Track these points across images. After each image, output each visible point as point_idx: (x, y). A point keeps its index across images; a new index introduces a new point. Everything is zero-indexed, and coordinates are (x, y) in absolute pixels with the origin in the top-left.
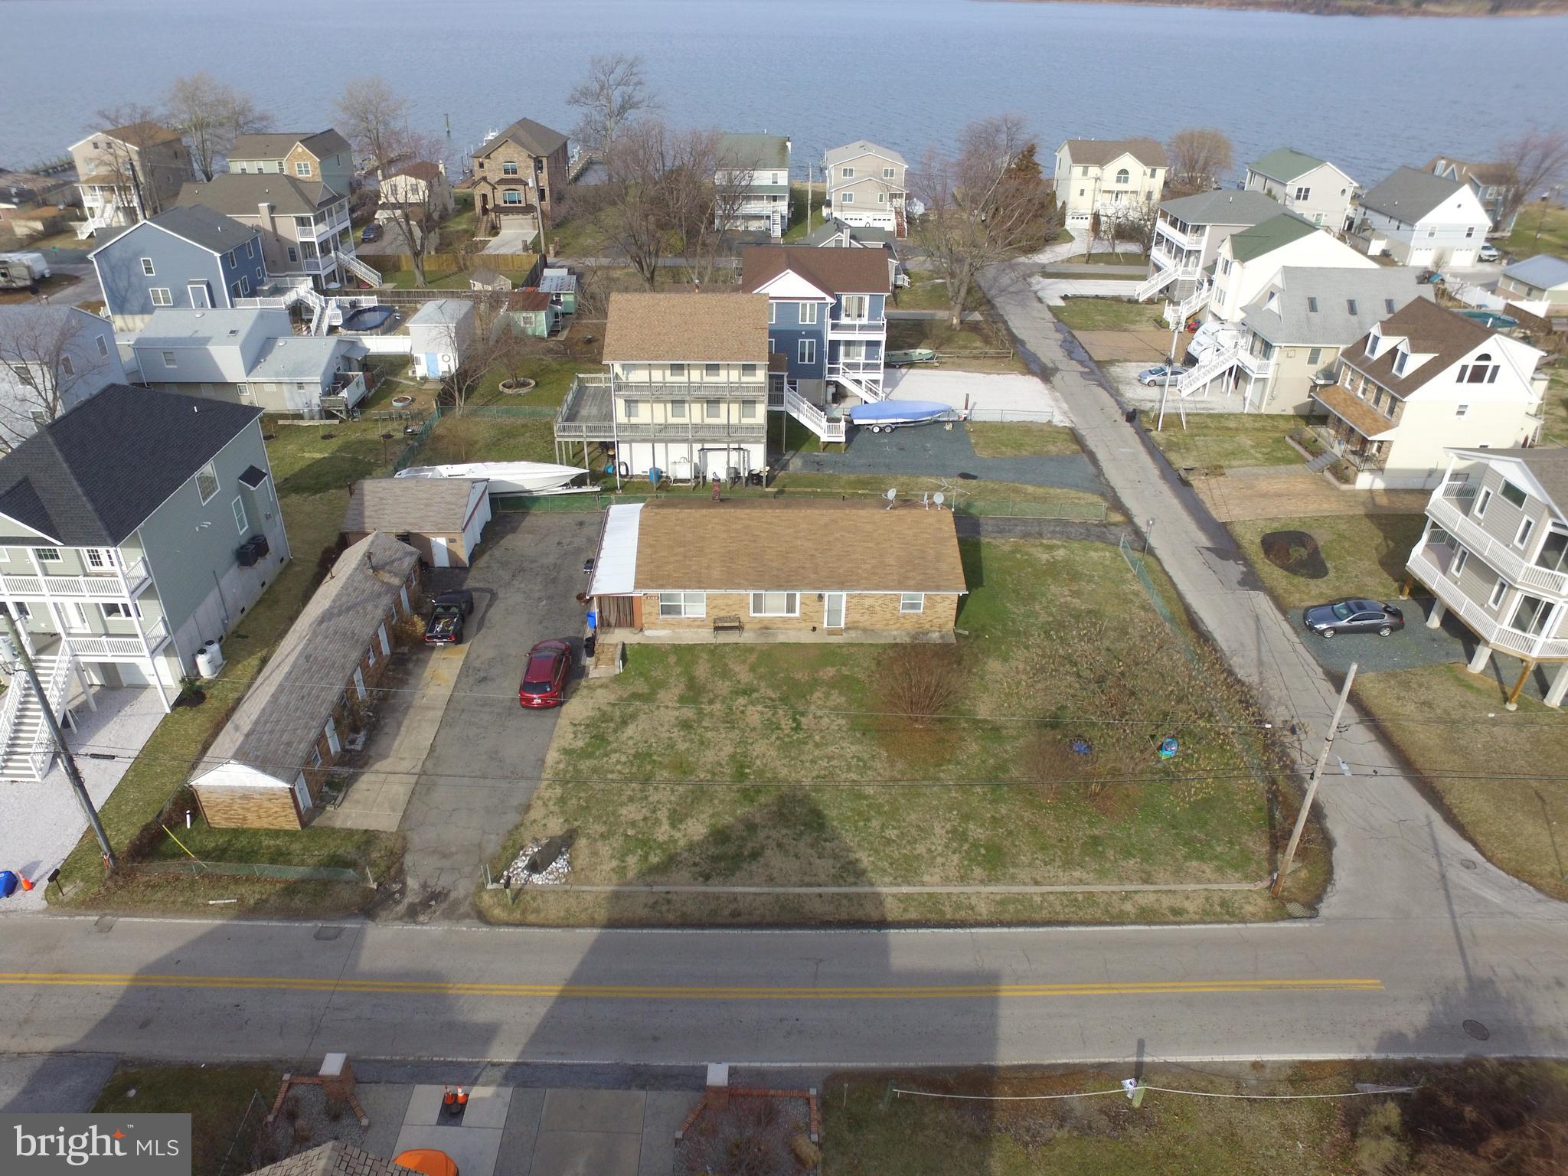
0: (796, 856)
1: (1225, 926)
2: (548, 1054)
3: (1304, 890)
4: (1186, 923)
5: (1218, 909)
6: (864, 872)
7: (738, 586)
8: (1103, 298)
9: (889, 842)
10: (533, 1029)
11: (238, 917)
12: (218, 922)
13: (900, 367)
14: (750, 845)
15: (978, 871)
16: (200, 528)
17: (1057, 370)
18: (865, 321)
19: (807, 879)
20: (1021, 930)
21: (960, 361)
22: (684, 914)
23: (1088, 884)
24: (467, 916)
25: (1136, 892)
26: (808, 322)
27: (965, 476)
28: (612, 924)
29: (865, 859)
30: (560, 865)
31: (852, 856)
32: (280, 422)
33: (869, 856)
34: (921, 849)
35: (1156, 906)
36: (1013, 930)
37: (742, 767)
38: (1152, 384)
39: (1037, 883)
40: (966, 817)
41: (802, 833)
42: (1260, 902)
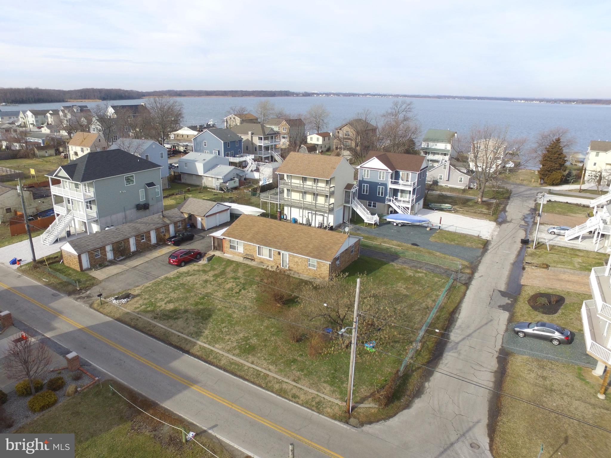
0: (187, 324)
1: (310, 411)
2: (58, 339)
3: (367, 416)
4: (295, 402)
5: (314, 403)
6: (201, 336)
7: (252, 242)
8: (570, 204)
9: (221, 331)
10: (63, 333)
11: (44, 285)
12: (40, 284)
13: (436, 210)
14: (179, 316)
15: (237, 351)
16: (122, 192)
17: (510, 222)
18: (409, 183)
19: (182, 330)
20: (228, 374)
21: (467, 213)
22: (137, 325)
23: (271, 372)
24: (88, 303)
25: (286, 382)
26: (381, 179)
27: (414, 244)
28: (118, 320)
29: (206, 333)
30: (124, 301)
31: (204, 330)
32: (208, 190)
33: (209, 332)
34: (228, 337)
35: (288, 391)
36: (225, 373)
37: (206, 296)
38: (553, 233)
39: (252, 363)
40: (256, 335)
41: (198, 319)
42: (337, 409)
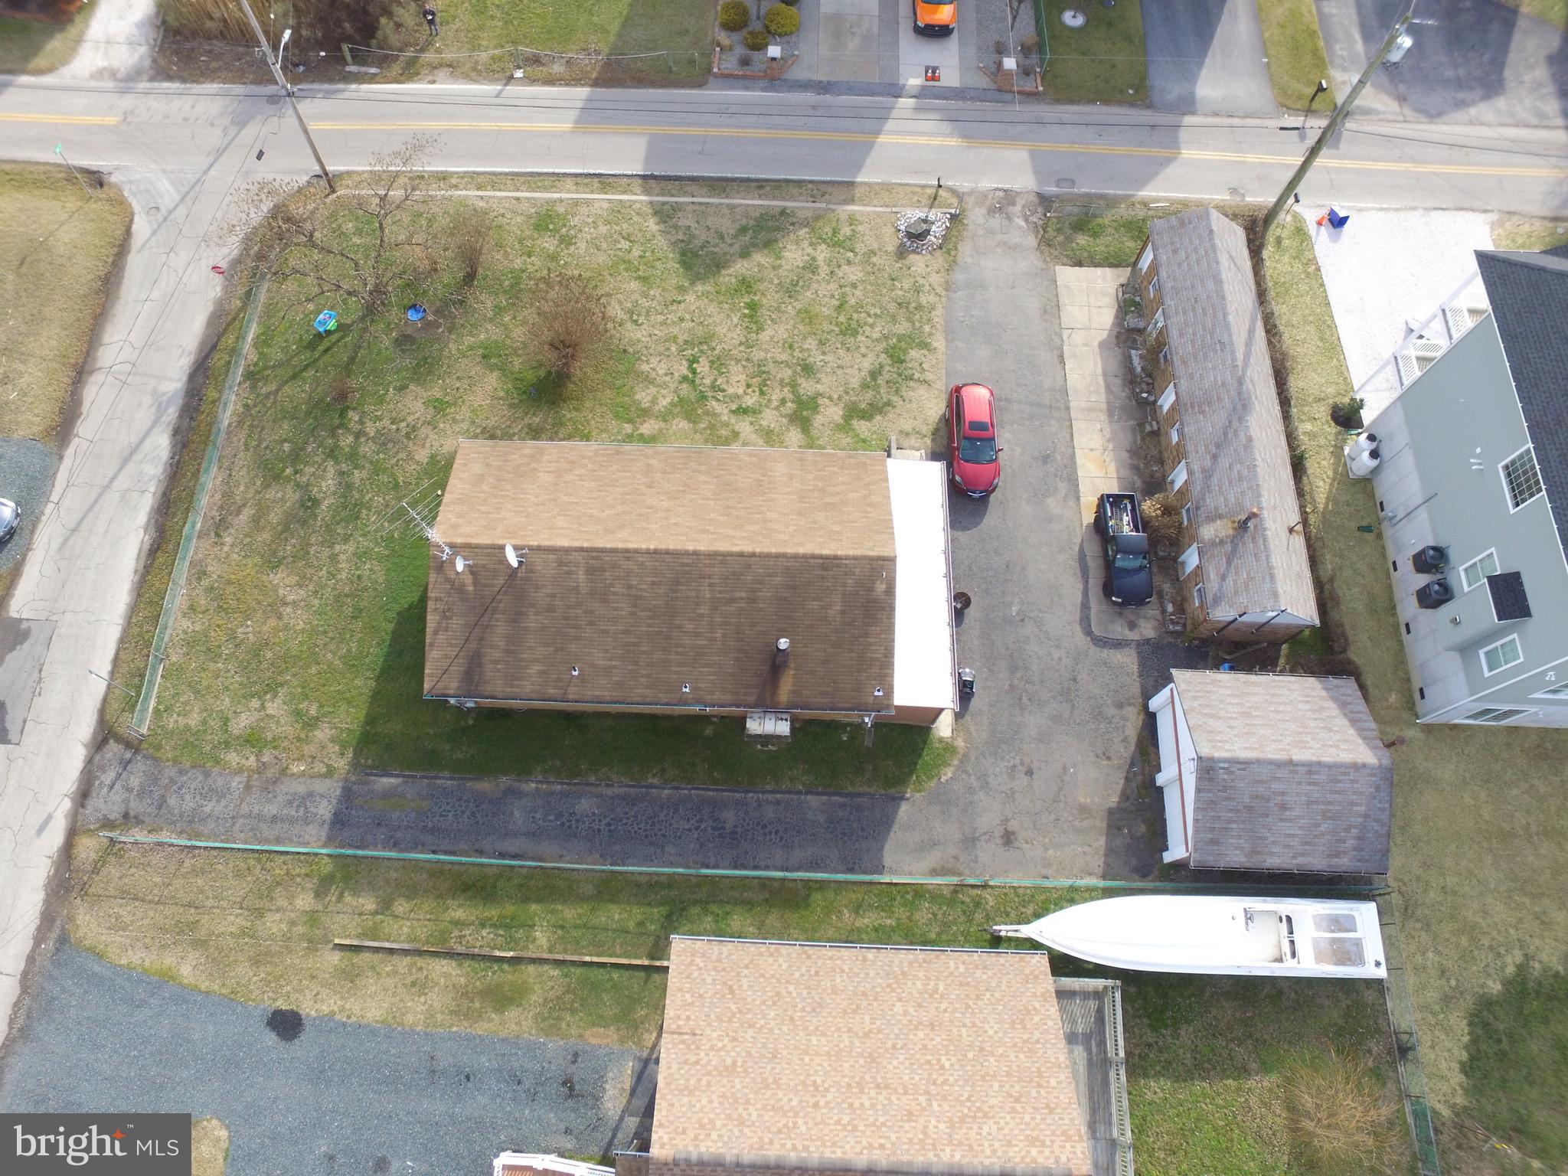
0: (708, 228)
6: (655, 213)
14: (747, 238)
15: (562, 209)
19: (700, 207)
29: (652, 225)
31: (662, 227)
33: (647, 227)
34: (603, 230)
37: (751, 316)
41: (702, 248)
